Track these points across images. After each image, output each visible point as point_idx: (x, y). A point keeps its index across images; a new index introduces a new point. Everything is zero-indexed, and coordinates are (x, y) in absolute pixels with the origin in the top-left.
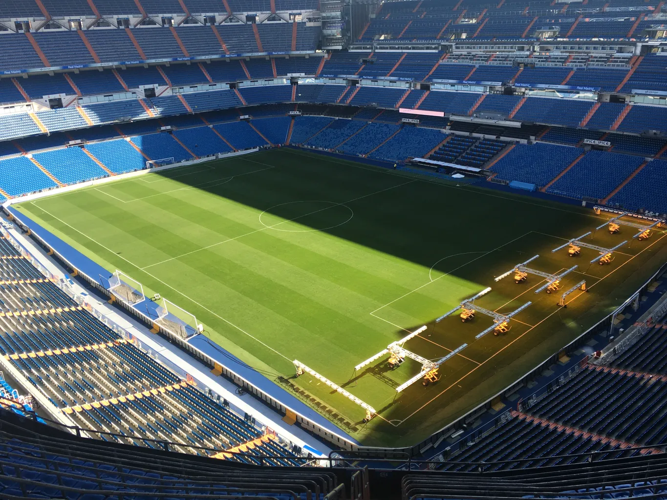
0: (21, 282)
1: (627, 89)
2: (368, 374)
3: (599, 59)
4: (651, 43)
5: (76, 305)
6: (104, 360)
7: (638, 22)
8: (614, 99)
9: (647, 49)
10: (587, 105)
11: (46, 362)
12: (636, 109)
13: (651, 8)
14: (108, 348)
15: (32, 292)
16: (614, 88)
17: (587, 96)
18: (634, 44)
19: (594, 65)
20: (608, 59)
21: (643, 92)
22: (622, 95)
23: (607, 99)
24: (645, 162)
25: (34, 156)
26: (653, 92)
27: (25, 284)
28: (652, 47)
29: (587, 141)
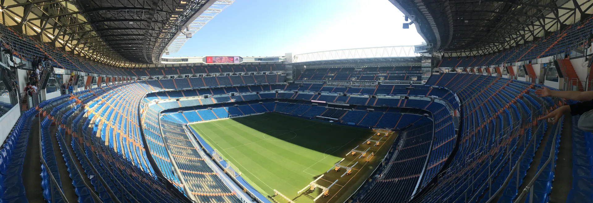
0: (188, 148)
1: (376, 94)
2: (303, 195)
3: (368, 86)
4: (380, 81)
5: (201, 158)
6: (207, 179)
7: (376, 76)
8: (373, 97)
9: (379, 83)
10: (367, 99)
11: (190, 175)
12: (379, 99)
13: (379, 72)
14: (209, 175)
15: (190, 151)
16: (373, 94)
17: (366, 96)
18: (376, 82)
19: (367, 88)
20: (370, 86)
21: (380, 94)
22: (375, 96)
23: (371, 97)
24: (383, 114)
25: (198, 111)
26: (382, 94)
27: (189, 149)
28: (380, 82)
29: (368, 109)
